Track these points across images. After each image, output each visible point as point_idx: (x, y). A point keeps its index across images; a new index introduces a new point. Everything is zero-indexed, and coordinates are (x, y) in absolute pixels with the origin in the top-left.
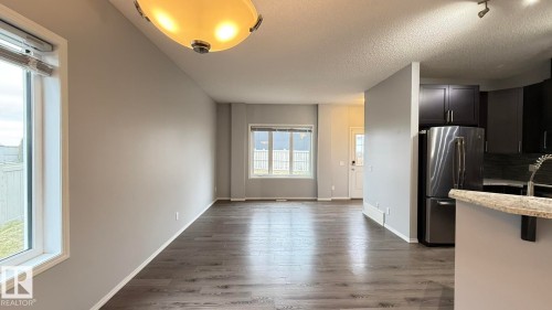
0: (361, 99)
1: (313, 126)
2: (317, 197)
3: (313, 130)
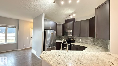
0: (32, 21)
1: (17, 26)
2: (17, 49)
3: (17, 27)
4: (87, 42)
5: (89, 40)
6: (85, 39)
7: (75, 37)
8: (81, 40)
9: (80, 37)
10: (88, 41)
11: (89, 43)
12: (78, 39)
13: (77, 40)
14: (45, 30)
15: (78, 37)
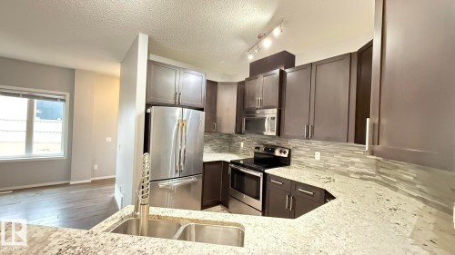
1: (68, 95)
2: (70, 179)
3: (68, 99)
4: (345, 169)
5: (358, 160)
6: (337, 153)
7: (292, 143)
8: (318, 156)
9: (314, 143)
10: (353, 163)
11: (357, 173)
12: (302, 152)
13: (300, 156)
14: (148, 105)
15: (304, 142)
